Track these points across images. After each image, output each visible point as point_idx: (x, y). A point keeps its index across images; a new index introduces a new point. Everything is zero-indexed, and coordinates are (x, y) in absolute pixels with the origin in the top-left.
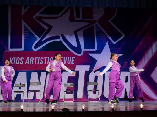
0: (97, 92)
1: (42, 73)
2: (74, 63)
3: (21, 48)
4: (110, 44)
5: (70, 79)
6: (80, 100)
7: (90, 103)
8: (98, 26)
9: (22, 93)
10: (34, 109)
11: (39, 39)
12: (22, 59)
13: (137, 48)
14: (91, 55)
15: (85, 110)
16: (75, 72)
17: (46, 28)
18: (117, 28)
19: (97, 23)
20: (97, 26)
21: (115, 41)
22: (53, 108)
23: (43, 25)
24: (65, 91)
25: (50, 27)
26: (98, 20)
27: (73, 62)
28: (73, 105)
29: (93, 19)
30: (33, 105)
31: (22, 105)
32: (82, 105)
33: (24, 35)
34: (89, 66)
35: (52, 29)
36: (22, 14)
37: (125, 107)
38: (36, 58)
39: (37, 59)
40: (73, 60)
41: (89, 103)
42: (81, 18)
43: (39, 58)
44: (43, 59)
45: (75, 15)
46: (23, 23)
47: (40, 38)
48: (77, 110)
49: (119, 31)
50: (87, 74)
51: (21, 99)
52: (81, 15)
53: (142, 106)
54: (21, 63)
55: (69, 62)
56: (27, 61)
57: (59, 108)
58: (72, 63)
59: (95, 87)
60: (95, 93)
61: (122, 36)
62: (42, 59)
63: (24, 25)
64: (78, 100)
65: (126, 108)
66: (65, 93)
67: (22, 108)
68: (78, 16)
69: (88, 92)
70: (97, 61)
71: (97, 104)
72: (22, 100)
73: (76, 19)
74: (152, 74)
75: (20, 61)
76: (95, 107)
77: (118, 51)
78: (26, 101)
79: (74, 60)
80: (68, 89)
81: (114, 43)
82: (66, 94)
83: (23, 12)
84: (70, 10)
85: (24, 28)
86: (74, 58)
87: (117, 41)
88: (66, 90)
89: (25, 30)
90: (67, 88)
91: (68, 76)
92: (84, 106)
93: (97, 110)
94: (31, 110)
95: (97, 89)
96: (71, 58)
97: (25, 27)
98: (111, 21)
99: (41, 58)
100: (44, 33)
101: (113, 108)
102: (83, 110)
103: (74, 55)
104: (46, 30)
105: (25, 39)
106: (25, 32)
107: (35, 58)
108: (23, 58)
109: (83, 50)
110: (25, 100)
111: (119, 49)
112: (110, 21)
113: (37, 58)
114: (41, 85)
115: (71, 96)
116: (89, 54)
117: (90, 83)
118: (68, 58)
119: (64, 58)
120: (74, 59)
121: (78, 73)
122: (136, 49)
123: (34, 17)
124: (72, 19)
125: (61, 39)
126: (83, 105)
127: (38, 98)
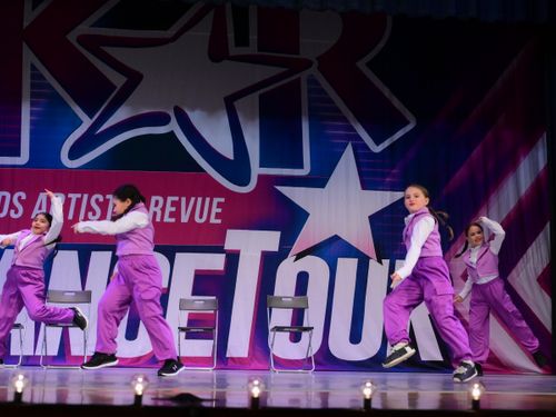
0: (305, 335)
1: (94, 254)
2: (219, 221)
3: (17, 153)
4: (359, 151)
5: (203, 282)
6: (238, 364)
7: (276, 375)
8: (316, 83)
9: (14, 332)
10: (62, 394)
11: (87, 123)
12: (19, 198)
13: (461, 173)
14: (286, 190)
15: (261, 404)
16: (224, 255)
17: (118, 80)
18: (386, 92)
19: (313, 71)
20: (312, 81)
21: (378, 143)
22: (140, 393)
23: (108, 68)
24: (182, 329)
25: (134, 79)
26: (317, 59)
27: (218, 216)
28: (210, 381)
29: (298, 53)
30: (55, 379)
31: (21, 377)
32: (251, 381)
33: (32, 104)
34: (277, 235)
35: (139, 87)
36: (26, 24)
37: (410, 395)
38: (74, 197)
39: (79, 202)
40: (215, 210)
41: (272, 375)
42: (252, 49)
43: (86, 196)
44: (101, 199)
45: (231, 36)
46: (29, 58)
47: (91, 118)
48: (225, 401)
49: (396, 103)
50: (270, 263)
51: (12, 354)
52: (253, 37)
53: (476, 392)
54: (16, 212)
55: (201, 217)
56: (40, 208)
57: (157, 394)
58: (213, 220)
59: (298, 315)
60: (296, 338)
61: (407, 123)
62: (97, 200)
63: (33, 67)
64: (230, 363)
65: (413, 398)
66: (183, 334)
67: (19, 391)
68: (242, 40)
69: (271, 334)
70: (307, 215)
71: (302, 382)
72: (15, 360)
73: (234, 50)
74: (514, 273)
75: (12, 206)
76: (295, 393)
77: (388, 179)
78: (30, 362)
79: (220, 210)
80: (193, 320)
81: (377, 149)
82: (187, 338)
83: (29, 16)
84: (212, 14)
85: (33, 77)
86: (222, 200)
87: (386, 144)
88: (184, 325)
89: (33, 86)
90: (190, 314)
91: (196, 271)
92: (258, 386)
93: (303, 405)
94: (50, 397)
95: (305, 325)
96: (208, 200)
97: (36, 75)
98: (368, 64)
99: (95, 197)
100: (108, 101)
101: (368, 397)
102: (255, 401)
103: (221, 191)
104: (115, 87)
105: (32, 123)
106: (33, 95)
107: (70, 195)
108: (24, 197)
109: (256, 170)
110: (27, 358)
111: (394, 171)
112: (361, 64)
113: (79, 196)
114: (89, 301)
115: (204, 348)
116: (279, 188)
117: (281, 298)
118: (200, 199)
119: (184, 199)
120: (219, 205)
121: (233, 259)
122: (458, 175)
123: (72, 37)
124: (217, 52)
125: (173, 126)
126: (256, 382)
127: (76, 350)
